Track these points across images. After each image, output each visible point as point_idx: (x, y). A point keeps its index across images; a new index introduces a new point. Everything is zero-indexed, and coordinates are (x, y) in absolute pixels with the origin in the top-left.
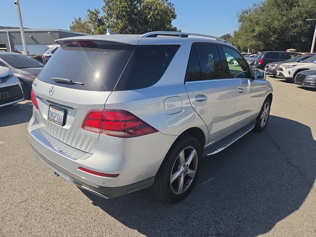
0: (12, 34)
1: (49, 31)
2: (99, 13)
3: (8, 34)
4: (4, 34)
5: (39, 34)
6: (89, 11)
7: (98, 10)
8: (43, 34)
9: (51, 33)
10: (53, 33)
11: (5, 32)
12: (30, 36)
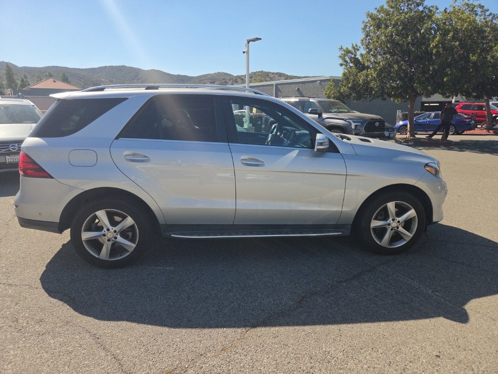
0: (279, 86)
1: (318, 80)
2: (358, 50)
3: (274, 87)
4: (271, 87)
5: (306, 86)
6: (342, 48)
7: (356, 45)
8: (311, 85)
9: (320, 83)
10: (322, 83)
11: (272, 85)
12: (297, 88)
